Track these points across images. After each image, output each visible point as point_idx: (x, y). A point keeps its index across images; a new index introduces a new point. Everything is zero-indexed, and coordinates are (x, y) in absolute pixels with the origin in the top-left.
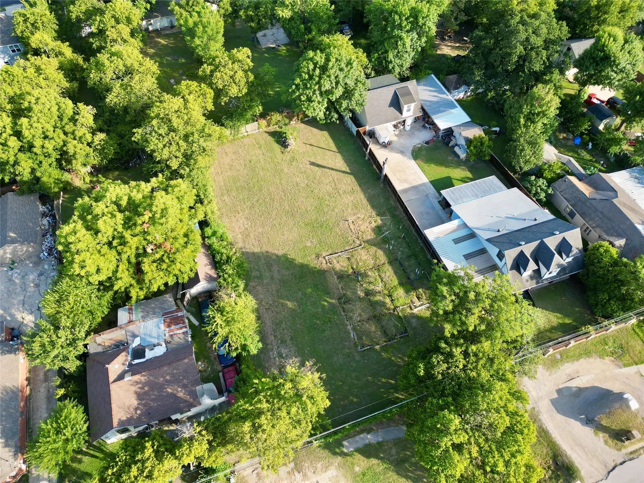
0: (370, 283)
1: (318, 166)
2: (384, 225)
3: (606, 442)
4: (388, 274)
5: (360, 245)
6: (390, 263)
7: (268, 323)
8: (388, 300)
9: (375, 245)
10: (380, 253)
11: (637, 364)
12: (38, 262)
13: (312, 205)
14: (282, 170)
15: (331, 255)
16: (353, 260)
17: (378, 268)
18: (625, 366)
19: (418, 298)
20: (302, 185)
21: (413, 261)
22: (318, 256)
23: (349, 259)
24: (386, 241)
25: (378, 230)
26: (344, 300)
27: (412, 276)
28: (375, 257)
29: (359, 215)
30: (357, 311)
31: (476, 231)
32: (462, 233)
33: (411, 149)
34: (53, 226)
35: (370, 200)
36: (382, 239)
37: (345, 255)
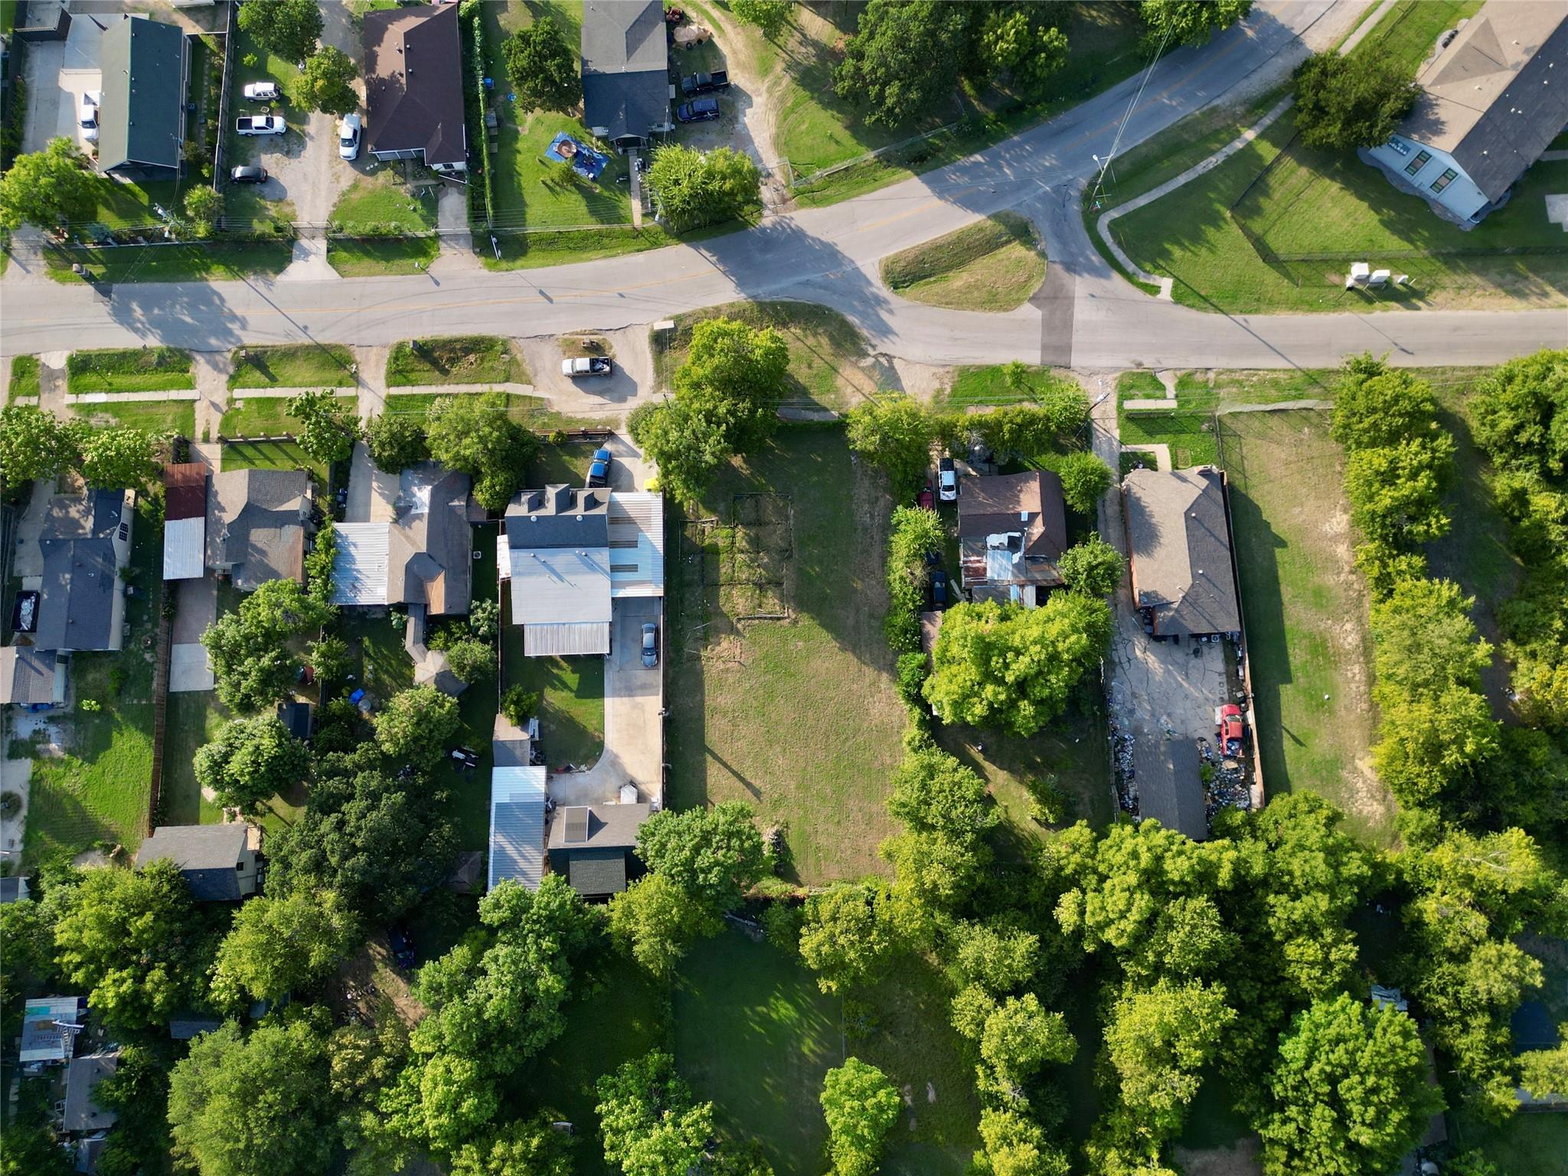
0: (749, 566)
1: (742, 780)
2: (697, 640)
3: (611, 347)
5: (739, 620)
6: (716, 585)
7: (876, 554)
8: (738, 539)
9: (723, 615)
10: (722, 601)
11: (531, 398)
13: (777, 706)
14: (797, 788)
15: (779, 619)
16: (756, 602)
17: (732, 582)
18: (542, 399)
19: (703, 531)
20: (778, 749)
21: (687, 577)
23: (760, 606)
24: (706, 616)
25: (705, 639)
26: (785, 554)
27: (698, 559)
28: (729, 596)
29: (722, 667)
30: (776, 537)
31: (608, 570)
32: (623, 576)
33: (598, 765)
34: (1122, 790)
35: (698, 686)
36: (708, 620)
37: (762, 612)
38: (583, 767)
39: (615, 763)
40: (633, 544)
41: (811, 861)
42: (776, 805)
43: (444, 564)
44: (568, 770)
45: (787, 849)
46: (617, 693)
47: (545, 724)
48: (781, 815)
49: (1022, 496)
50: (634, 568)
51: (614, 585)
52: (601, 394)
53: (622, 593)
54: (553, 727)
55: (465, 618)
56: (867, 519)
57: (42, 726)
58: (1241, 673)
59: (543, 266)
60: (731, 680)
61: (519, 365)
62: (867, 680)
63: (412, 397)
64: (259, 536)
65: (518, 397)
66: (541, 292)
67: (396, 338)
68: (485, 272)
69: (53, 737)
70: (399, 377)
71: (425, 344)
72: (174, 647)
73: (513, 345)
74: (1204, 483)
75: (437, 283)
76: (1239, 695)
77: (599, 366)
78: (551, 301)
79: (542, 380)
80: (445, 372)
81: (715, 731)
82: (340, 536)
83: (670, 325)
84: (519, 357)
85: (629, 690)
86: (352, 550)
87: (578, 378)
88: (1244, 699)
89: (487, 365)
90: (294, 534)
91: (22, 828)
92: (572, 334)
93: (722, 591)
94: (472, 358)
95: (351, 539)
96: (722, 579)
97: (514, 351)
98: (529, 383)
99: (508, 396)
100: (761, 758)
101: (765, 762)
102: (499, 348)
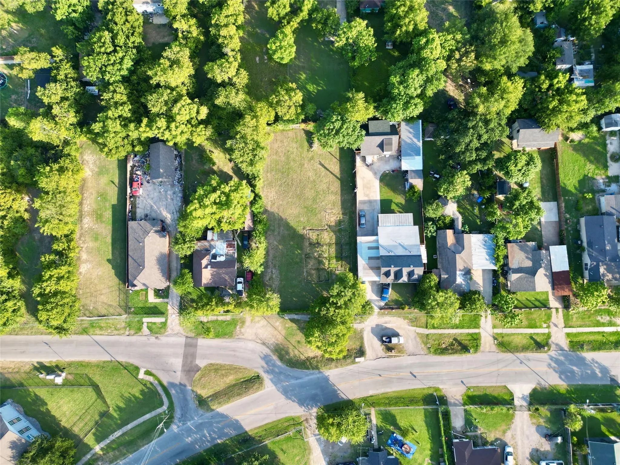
0: (323, 251)
1: (325, 168)
2: (344, 221)
3: (383, 349)
4: (333, 250)
5: (326, 229)
6: (336, 244)
7: (271, 256)
8: (327, 263)
9: (333, 231)
10: (334, 237)
11: (417, 327)
12: (173, 185)
13: (312, 195)
14: (304, 165)
15: (311, 230)
16: (320, 237)
17: (330, 245)
18: (412, 326)
19: (341, 266)
20: (311, 179)
21: (347, 247)
22: (304, 229)
23: (318, 235)
24: (340, 231)
25: (339, 223)
26: (308, 256)
27: (344, 255)
28: (331, 239)
29: (333, 211)
30: (312, 263)
31: (380, 247)
32: (374, 245)
33: (382, 173)
34: (180, 164)
35: (343, 203)
36: (339, 229)
37: (317, 233)
38: (387, 172)
39: (375, 174)
40: (370, 258)
41: (299, 138)
42: (312, 158)
43: (448, 250)
44: (393, 171)
45: (308, 142)
46: (375, 201)
47: (403, 189)
48: (310, 155)
49: (210, 277)
50: (370, 248)
51: (377, 241)
52: (386, 328)
53: (374, 238)
54: (400, 187)
55: (439, 229)
56: (274, 271)
57: (607, 188)
58: (130, 207)
59: (414, 389)
60: (330, 205)
61: (423, 342)
62: (276, 205)
63: (469, 328)
64: (528, 264)
65: (422, 327)
66: (415, 377)
67: (478, 355)
68: (441, 387)
69: (602, 184)
70: (475, 337)
71: (465, 352)
72: (557, 220)
73: (426, 351)
74: (135, 282)
75: (462, 382)
76: (132, 199)
77: (387, 340)
78: (411, 373)
79: (412, 335)
80: (455, 339)
81: (336, 186)
82: (493, 263)
83: (357, 360)
84: (423, 346)
85: (370, 202)
86: (488, 257)
87: (397, 335)
88: (131, 197)
89: (437, 342)
90: (513, 264)
91: (608, 149)
92: (400, 356)
93: (334, 241)
94: (444, 346)
95: (488, 262)
96: (334, 246)
97: (425, 348)
98: (417, 333)
99: (427, 327)
100: (318, 175)
101: (316, 174)
102: (432, 350)
